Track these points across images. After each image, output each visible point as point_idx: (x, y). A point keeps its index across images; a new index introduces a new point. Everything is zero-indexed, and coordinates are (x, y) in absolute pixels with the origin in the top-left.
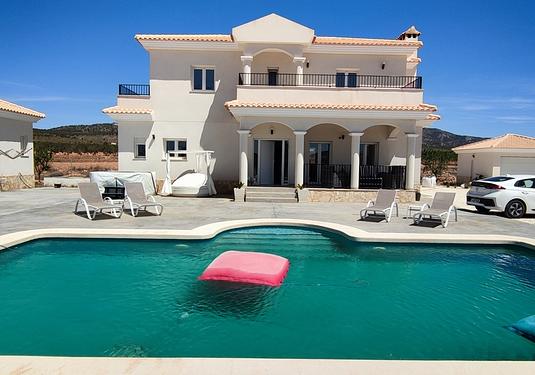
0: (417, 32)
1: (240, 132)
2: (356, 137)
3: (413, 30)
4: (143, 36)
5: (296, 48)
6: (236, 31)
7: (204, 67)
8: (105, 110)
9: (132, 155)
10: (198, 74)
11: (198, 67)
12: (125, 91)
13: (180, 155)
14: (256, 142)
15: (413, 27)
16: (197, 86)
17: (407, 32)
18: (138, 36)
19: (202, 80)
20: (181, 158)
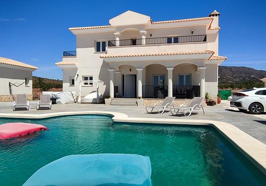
0: (218, 13)
1: (109, 70)
2: (170, 70)
3: (215, 12)
4: (72, 29)
5: (141, 26)
6: (111, 21)
7: (101, 41)
8: (56, 64)
9: (68, 84)
10: (98, 44)
11: (99, 41)
12: (66, 54)
13: (90, 84)
14: (123, 76)
15: (215, 11)
16: (98, 50)
17: (212, 14)
18: (70, 29)
19: (100, 47)
20: (91, 85)
